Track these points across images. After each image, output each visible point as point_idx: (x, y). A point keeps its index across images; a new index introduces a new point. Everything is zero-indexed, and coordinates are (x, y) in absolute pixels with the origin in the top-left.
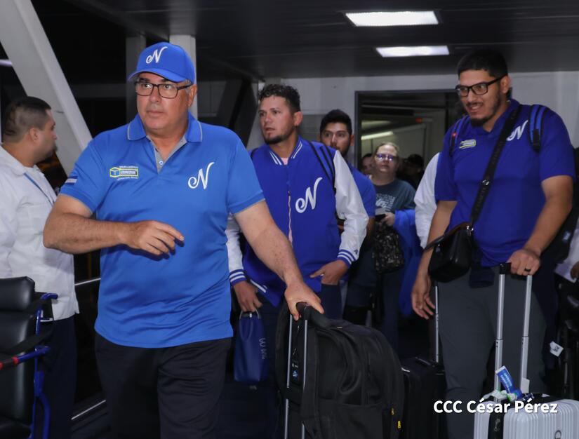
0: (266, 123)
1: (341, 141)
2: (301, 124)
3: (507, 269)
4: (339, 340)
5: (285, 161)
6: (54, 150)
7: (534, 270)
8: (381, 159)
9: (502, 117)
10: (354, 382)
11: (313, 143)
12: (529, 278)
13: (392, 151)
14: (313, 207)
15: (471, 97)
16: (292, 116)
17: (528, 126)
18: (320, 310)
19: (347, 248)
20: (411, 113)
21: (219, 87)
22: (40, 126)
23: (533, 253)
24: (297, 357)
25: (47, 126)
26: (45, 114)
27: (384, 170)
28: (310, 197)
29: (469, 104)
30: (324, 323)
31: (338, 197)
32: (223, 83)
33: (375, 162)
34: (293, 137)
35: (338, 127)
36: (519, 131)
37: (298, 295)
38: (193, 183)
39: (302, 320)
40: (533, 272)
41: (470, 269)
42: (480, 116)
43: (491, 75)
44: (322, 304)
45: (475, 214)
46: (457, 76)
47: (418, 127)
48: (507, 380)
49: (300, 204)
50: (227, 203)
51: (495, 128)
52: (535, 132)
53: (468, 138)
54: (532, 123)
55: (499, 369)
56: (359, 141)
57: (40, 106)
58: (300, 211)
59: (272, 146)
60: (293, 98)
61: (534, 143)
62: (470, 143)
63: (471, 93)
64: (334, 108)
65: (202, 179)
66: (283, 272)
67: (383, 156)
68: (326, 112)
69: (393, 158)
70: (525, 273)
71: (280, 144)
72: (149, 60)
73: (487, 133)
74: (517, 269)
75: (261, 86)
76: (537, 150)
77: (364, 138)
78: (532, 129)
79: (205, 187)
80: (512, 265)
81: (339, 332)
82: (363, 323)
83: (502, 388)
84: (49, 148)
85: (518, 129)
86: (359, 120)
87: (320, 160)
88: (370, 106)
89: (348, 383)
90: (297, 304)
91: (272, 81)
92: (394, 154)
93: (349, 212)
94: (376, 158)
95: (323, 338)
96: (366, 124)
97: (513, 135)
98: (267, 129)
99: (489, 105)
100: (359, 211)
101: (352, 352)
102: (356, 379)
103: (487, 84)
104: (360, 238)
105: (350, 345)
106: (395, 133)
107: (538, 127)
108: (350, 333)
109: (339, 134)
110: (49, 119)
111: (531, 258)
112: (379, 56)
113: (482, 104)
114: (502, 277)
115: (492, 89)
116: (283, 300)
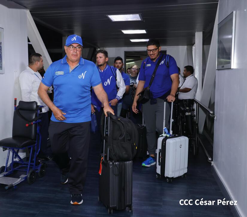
0: (98, 60)
1: (120, 65)
2: (108, 61)
3: (166, 101)
4: (118, 123)
5: (102, 71)
6: (43, 67)
7: (174, 100)
8: (133, 70)
9: (158, 58)
10: (123, 135)
11: (111, 66)
12: (172, 103)
13: (136, 67)
14: (109, 84)
15: (151, 53)
16: (105, 59)
17: (165, 60)
18: (114, 114)
19: (118, 95)
20: (140, 57)
21: (87, 50)
22: (39, 61)
23: (172, 95)
24: (107, 128)
25: (41, 61)
26: (40, 57)
27: (134, 73)
28: (109, 81)
29: (151, 55)
30: (114, 118)
31: (117, 82)
32: (88, 49)
33: (132, 70)
34: (105, 65)
35: (119, 61)
36: (163, 62)
37: (107, 109)
38: (80, 77)
39: (108, 116)
40: (173, 101)
41: (150, 100)
42: (153, 58)
43: (157, 47)
44: (114, 112)
45: (150, 84)
46: (146, 47)
47: (141, 61)
48: (167, 131)
49: (106, 83)
50: (91, 84)
51: (156, 61)
52: (167, 62)
53: (149, 64)
54: (166, 60)
55: (164, 128)
56: (125, 65)
57: (39, 55)
58: (105, 85)
59: (99, 67)
60: (106, 54)
61: (167, 65)
62: (149, 65)
63: (151, 52)
64: (118, 56)
65: (83, 76)
66: (103, 103)
67: (134, 69)
68: (116, 57)
69: (136, 69)
70: (171, 101)
71: (102, 67)
72: (73, 40)
73: (154, 62)
74: (169, 100)
75: (99, 49)
76: (168, 67)
77: (126, 64)
78: (166, 61)
79: (83, 78)
80: (168, 99)
81: (118, 120)
82: (126, 118)
83: (165, 133)
84: (41, 67)
85: (163, 61)
86: (125, 59)
87: (112, 71)
88: (128, 55)
89: (121, 135)
90: (107, 112)
91: (102, 49)
92: (137, 68)
93: (120, 86)
94: (132, 69)
95: (114, 122)
96: (127, 60)
97: (161, 63)
98: (98, 62)
99: (156, 55)
100: (123, 86)
101: (122, 126)
102: (123, 134)
103: (156, 49)
104: (123, 93)
105: (122, 124)
106: (135, 62)
107: (168, 61)
108: (122, 121)
109: (120, 63)
110: (41, 59)
111: (173, 97)
112: (131, 42)
113: (154, 54)
114: (165, 102)
115: (157, 50)
116: (103, 111)
